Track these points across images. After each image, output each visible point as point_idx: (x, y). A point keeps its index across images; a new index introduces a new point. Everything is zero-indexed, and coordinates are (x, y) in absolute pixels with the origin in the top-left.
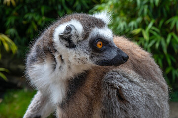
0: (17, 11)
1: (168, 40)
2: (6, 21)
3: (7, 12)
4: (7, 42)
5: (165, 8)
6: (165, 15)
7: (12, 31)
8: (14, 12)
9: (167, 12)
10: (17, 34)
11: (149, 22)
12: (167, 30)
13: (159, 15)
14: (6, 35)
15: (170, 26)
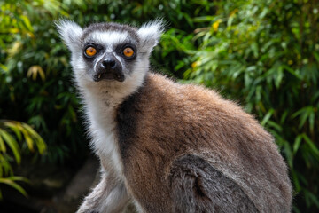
0: (47, 89)
1: (296, 147)
2: (28, 104)
3: (32, 90)
4: (30, 135)
5: (291, 92)
6: (291, 103)
7: (37, 120)
8: (42, 91)
9: (294, 98)
10: (44, 124)
11: (264, 115)
12: (294, 129)
13: (281, 103)
14: (30, 125)
15: (299, 123)
